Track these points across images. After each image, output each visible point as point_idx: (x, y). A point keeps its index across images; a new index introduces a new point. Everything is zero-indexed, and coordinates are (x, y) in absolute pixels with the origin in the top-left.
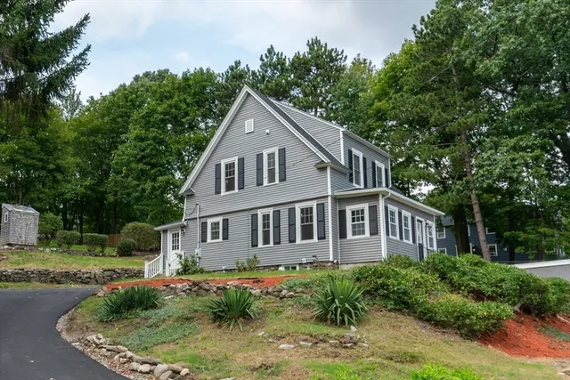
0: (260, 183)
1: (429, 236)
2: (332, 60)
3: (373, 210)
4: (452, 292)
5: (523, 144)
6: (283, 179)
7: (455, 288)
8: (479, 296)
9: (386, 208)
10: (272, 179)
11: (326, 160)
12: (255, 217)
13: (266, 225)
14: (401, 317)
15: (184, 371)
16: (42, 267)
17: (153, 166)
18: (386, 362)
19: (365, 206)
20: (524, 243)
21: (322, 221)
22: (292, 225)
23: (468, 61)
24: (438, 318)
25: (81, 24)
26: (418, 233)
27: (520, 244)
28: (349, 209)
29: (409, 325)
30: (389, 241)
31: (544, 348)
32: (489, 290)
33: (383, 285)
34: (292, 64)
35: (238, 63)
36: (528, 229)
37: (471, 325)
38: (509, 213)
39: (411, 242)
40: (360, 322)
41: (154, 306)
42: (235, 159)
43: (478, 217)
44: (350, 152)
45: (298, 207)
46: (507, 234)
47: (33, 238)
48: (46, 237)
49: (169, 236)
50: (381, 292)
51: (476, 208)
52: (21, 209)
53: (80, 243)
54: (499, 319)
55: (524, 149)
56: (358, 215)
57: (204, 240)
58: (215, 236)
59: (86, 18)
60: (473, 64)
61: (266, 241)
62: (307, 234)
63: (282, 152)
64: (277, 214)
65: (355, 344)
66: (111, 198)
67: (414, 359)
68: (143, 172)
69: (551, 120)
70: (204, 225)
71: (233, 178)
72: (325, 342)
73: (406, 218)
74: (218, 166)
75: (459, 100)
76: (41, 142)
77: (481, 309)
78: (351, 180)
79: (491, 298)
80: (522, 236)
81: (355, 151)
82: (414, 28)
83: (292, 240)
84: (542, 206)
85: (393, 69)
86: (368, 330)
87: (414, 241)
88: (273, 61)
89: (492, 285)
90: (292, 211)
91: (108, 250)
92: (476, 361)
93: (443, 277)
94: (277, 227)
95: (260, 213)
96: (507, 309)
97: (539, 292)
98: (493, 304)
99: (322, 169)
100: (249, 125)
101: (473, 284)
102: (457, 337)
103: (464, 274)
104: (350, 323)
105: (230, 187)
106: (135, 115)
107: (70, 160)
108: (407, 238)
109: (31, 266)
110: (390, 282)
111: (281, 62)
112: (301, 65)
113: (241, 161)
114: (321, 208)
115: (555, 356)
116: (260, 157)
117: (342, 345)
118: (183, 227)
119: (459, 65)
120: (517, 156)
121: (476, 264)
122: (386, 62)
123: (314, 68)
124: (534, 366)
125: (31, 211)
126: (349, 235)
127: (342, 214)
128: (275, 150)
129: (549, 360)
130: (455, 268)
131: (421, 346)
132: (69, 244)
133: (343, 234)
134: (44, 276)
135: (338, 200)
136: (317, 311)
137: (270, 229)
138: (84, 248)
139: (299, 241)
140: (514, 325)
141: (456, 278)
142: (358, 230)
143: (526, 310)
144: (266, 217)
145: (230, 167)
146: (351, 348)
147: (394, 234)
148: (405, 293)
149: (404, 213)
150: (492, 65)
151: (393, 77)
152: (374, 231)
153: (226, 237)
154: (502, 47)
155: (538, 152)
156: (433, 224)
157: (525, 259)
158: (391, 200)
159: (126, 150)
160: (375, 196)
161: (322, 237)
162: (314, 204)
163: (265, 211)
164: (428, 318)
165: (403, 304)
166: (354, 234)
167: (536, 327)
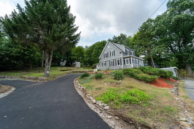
0: (111, 56)
1: (142, 64)
2: (124, 36)
3: (130, 59)
4: (144, 74)
5: (161, 46)
6: (114, 55)
7: (145, 73)
8: (150, 74)
9: (133, 59)
10: (112, 55)
11: (121, 51)
12: (110, 62)
13: (112, 63)
14: (131, 78)
15: (85, 88)
16: (80, 70)
17: (97, 55)
18: (125, 88)
19: (129, 59)
20: (163, 65)
21: (121, 62)
22: (116, 63)
23: (149, 33)
24: (139, 79)
25: (80, 33)
26: (139, 63)
27: (162, 65)
28: (126, 60)
29: (133, 80)
30: (133, 65)
31: (166, 85)
32: (152, 73)
33: (128, 72)
34: (118, 38)
35: (109, 39)
36: (163, 62)
37: (147, 80)
38: (159, 59)
39: (138, 65)
40: (122, 79)
41: (88, 76)
42: (107, 53)
43: (152, 60)
44: (126, 50)
45: (117, 60)
46: (159, 63)
47: (80, 66)
48: (81, 66)
49: (98, 65)
50: (127, 73)
51: (152, 59)
52: (78, 62)
53: (87, 67)
54: (154, 79)
55: (162, 47)
56: (127, 60)
57: (102, 66)
58: (104, 65)
59: (81, 32)
60: (150, 33)
61: (112, 66)
62: (119, 64)
63: (114, 51)
64: (113, 61)
65: (120, 84)
66: (92, 60)
67: (132, 87)
68: (96, 56)
69: (167, 41)
70: (102, 63)
71: (107, 56)
72: (113, 83)
73: (137, 61)
74: (104, 54)
75: (147, 40)
76: (81, 53)
77: (150, 77)
78: (126, 55)
79: (153, 75)
80: (162, 63)
81: (127, 50)
82: (139, 29)
83: (116, 65)
84: (166, 58)
85: (135, 36)
86: (124, 81)
87: (139, 65)
88: (115, 38)
89: (153, 72)
90: (116, 60)
91: (90, 68)
92: (147, 88)
93: (142, 70)
94: (114, 63)
95: (111, 61)
96: (156, 77)
97: (164, 73)
98: (153, 76)
99: (121, 53)
100: (109, 47)
101: (149, 72)
102: (144, 83)
103: (147, 70)
104: (120, 79)
105: (106, 57)
106: (94, 48)
107: (85, 55)
108: (137, 64)
109: (78, 70)
110: (129, 71)
111: (116, 38)
112: (119, 38)
113: (108, 53)
114: (121, 59)
115: (169, 87)
116: (111, 52)
117: (117, 84)
118: (99, 64)
119: (147, 34)
120: (160, 48)
121: (150, 68)
122: (134, 35)
123: (121, 38)
124: (163, 90)
125: (79, 63)
126: (126, 64)
127: (125, 60)
128: (113, 51)
129: (167, 88)
130: (145, 69)
131: (135, 85)
132: (85, 67)
133: (125, 64)
134: (80, 72)
135: (124, 58)
136: (114, 77)
137: (113, 64)
138: (87, 68)
139: (117, 65)
140: (158, 80)
141: (145, 71)
142: (127, 63)
143: (162, 77)
144: (112, 62)
145: (106, 54)
146: (119, 85)
147: (134, 63)
148: (132, 74)
149: (136, 60)
150: (154, 33)
151: (135, 38)
152: (130, 63)
153: (106, 65)
154: (156, 29)
155: (164, 47)
156: (143, 62)
157: (163, 68)
158: (133, 57)
159: (93, 53)
160: (130, 57)
161: (121, 64)
162: (120, 59)
163: (112, 61)
164: (137, 79)
165: (132, 76)
166: (127, 64)
167: (164, 81)
